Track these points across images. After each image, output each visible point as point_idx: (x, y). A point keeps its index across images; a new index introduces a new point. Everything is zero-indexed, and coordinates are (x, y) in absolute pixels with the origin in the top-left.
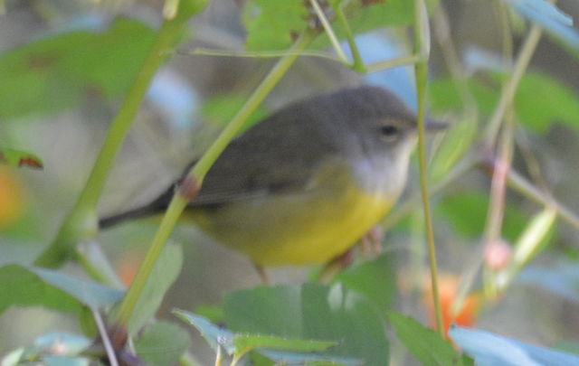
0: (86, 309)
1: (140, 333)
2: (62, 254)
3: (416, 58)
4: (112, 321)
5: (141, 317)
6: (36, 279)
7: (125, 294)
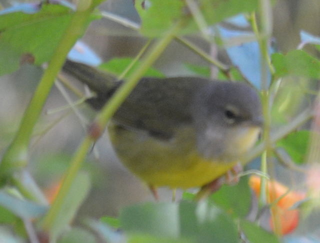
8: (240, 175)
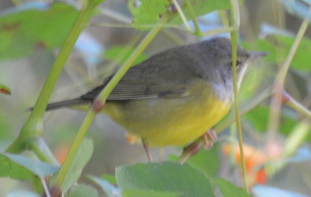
0: (36, 177)
1: (68, 192)
2: (23, 145)
3: (231, 29)
4: (52, 184)
5: (69, 182)
6: (7, 159)
7: (60, 169)
8: (214, 141)
